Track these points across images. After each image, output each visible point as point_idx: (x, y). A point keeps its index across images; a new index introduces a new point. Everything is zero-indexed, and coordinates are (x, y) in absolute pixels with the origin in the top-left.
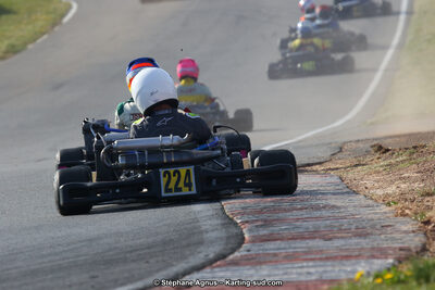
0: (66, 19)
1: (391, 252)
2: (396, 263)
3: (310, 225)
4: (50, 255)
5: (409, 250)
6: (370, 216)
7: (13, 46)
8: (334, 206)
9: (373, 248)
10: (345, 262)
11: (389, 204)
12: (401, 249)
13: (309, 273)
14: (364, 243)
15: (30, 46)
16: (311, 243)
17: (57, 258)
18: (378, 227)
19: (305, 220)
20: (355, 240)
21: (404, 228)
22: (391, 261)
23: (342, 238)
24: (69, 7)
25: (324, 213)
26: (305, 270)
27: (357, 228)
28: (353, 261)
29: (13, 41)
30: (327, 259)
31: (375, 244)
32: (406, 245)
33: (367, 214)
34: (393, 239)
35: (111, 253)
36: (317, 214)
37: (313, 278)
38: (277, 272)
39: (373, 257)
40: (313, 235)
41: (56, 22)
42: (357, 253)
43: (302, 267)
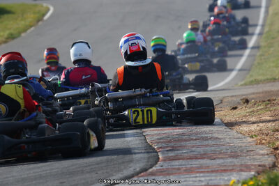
0: (46, 18)
1: (253, 167)
2: (256, 175)
3: (201, 150)
5: (264, 166)
6: (239, 145)
7: (11, 34)
8: (217, 138)
9: (241, 165)
10: (223, 174)
11: (252, 137)
12: (259, 166)
13: (200, 181)
14: (236, 161)
15: (23, 35)
16: (202, 161)
18: (245, 151)
19: (198, 146)
20: (230, 160)
21: (262, 152)
22: (253, 173)
23: (222, 158)
24: (48, 10)
25: (210, 142)
26: (198, 179)
27: (232, 152)
28: (229, 173)
29: (12, 31)
30: (212, 172)
31: (243, 162)
32: (263, 163)
33: (238, 143)
34: (255, 159)
36: (206, 143)
37: (203, 184)
39: (242, 170)
40: (203, 156)
41: (40, 19)
42: (231, 168)
43: (196, 177)
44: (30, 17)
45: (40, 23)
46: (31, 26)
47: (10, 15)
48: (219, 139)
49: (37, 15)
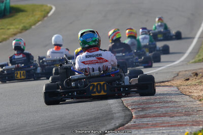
0: (50, 14)
1: (201, 123)
3: (163, 110)
4: (42, 124)
7: (25, 27)
8: (175, 102)
9: (193, 121)
10: (180, 127)
11: (200, 100)
13: (163, 133)
14: (189, 118)
15: (33, 27)
16: (164, 119)
17: (46, 126)
18: (195, 111)
19: (161, 108)
20: (185, 117)
22: (201, 127)
23: (178, 116)
24: (51, 9)
25: (170, 104)
26: (161, 131)
27: (186, 112)
28: (184, 127)
29: (25, 24)
30: (172, 126)
31: (194, 119)
33: (190, 105)
35: (71, 123)
36: (167, 105)
38: (148, 132)
39: (193, 125)
40: (165, 115)
41: (45, 16)
42: (185, 123)
43: (160, 130)
44: (38, 14)
45: (46, 18)
46: (39, 21)
47: (24, 13)
48: (177, 102)
49: (43, 13)
